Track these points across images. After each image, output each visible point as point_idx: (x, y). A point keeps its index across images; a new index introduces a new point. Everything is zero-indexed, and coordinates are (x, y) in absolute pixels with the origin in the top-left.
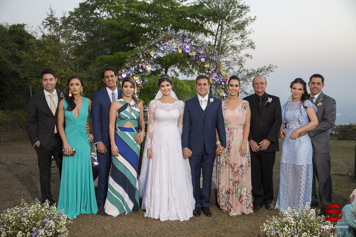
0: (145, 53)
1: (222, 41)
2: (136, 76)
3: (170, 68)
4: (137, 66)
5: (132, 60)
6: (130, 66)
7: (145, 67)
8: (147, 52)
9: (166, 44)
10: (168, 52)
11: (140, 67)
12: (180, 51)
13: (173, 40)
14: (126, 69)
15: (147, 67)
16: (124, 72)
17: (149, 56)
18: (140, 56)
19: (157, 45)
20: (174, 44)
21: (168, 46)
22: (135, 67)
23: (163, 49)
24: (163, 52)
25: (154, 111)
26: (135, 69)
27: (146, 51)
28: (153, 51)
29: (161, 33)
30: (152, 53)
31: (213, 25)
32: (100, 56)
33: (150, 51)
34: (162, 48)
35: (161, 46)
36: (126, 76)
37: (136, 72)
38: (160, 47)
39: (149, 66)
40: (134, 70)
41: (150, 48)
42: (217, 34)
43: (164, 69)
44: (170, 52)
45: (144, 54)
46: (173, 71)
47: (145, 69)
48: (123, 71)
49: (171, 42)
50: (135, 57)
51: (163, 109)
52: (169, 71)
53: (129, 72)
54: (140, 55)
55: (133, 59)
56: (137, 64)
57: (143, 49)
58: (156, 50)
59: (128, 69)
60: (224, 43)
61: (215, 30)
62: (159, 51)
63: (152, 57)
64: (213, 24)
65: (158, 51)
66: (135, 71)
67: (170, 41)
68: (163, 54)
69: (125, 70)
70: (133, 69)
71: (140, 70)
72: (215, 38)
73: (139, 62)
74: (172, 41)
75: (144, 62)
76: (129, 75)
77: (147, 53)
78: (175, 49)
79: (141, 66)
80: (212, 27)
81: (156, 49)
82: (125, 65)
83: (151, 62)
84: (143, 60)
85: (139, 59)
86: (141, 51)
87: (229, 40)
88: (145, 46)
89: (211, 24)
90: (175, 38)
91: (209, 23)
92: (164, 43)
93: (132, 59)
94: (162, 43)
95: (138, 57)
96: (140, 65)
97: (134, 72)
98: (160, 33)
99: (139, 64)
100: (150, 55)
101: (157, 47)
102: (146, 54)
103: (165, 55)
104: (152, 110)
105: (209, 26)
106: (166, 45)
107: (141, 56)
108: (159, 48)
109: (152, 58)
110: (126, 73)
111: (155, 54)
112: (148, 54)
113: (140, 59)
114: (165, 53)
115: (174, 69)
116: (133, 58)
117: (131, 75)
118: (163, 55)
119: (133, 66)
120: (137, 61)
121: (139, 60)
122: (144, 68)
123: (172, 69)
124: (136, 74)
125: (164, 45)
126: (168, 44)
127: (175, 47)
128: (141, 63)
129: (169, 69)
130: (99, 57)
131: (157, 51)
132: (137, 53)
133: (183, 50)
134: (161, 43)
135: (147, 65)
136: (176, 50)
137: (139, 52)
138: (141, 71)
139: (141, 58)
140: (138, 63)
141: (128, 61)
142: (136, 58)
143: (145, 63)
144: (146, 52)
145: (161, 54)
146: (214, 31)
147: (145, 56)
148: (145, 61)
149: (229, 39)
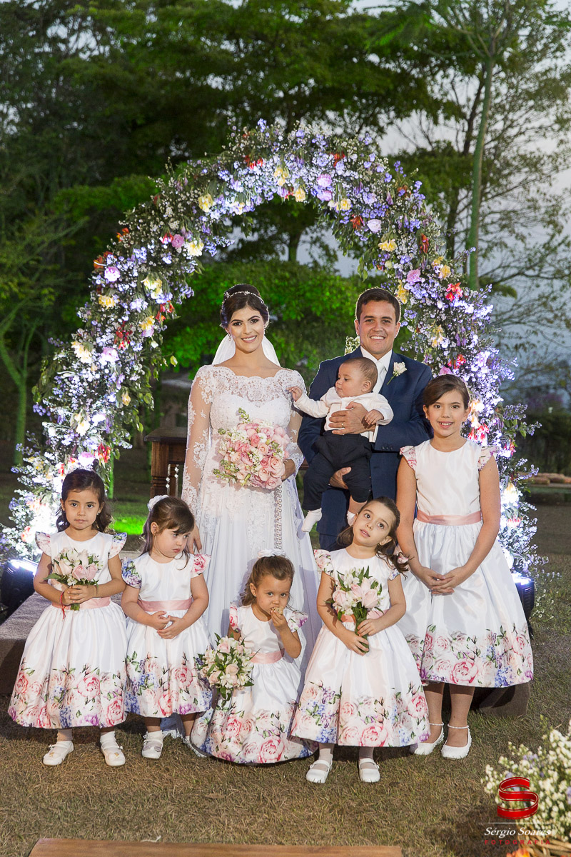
0: (181, 201)
1: (488, 138)
2: (150, 278)
3: (307, 233)
4: (155, 243)
5: (139, 224)
6: (132, 243)
7: (183, 248)
8: (189, 198)
9: (251, 172)
10: (259, 197)
11: (165, 247)
12: (300, 197)
13: (276, 158)
14: (118, 253)
15: (189, 246)
16: (111, 265)
17: (195, 211)
18: (165, 211)
19: (223, 175)
20: (278, 171)
21: (257, 178)
22: (147, 248)
23: (240, 190)
24: (241, 198)
25: (210, 399)
26: (149, 254)
27: (185, 195)
28: (209, 195)
29: (237, 132)
30: (206, 203)
31: (461, 81)
32: (64, 190)
33: (199, 196)
34: (240, 183)
35: (236, 179)
36: (119, 276)
37: (151, 263)
38: (232, 181)
39: (194, 246)
40: (144, 257)
41: (199, 183)
42: (473, 114)
43: (285, 236)
44: (266, 196)
45: (180, 205)
46: (318, 244)
47: (181, 255)
48: (109, 262)
49: (268, 166)
50: (151, 214)
51: (240, 395)
52: (304, 242)
53: (130, 264)
54: (165, 206)
55: (141, 221)
56: (156, 239)
57: (175, 189)
58: (219, 192)
59: (126, 253)
60: (496, 147)
61: (469, 100)
62: (227, 193)
63: (204, 213)
64: (460, 78)
65: (225, 196)
66: (148, 261)
67: (265, 161)
68: (242, 205)
69: (117, 257)
70: (140, 254)
71: (164, 259)
72: (466, 128)
73: (161, 230)
74: (271, 160)
75: (177, 231)
76: (128, 275)
77: (188, 203)
78: (283, 188)
79: (170, 245)
80: (457, 90)
81: (220, 188)
82: (117, 240)
83: (203, 230)
84: (174, 225)
85: (163, 219)
86: (171, 196)
87: (516, 136)
88: (182, 176)
89: (452, 77)
90: (281, 152)
91: (446, 76)
92: (245, 168)
93: (138, 219)
94: (239, 167)
95: (160, 214)
96: (166, 242)
97: (147, 265)
98: (233, 134)
99: (161, 239)
100: (198, 208)
101: (222, 181)
102: (184, 204)
103: (248, 209)
104: (204, 396)
105: (447, 86)
106: (252, 175)
107: (169, 211)
108: (230, 184)
109: (204, 219)
110: (119, 266)
111: (214, 203)
112: (194, 204)
113: (166, 221)
114: (248, 203)
115: (319, 235)
116: (143, 218)
117: (136, 274)
118: (244, 208)
119: (142, 245)
120: (155, 228)
121: (162, 223)
122: (179, 251)
123: (315, 235)
124: (153, 269)
125: (246, 175)
126: (259, 172)
127: (281, 182)
128: (168, 236)
129: (303, 237)
130: (60, 193)
131: (222, 196)
132: (156, 199)
133: (310, 192)
134: (236, 167)
135: (189, 241)
136: (286, 193)
137: (162, 198)
138: (167, 260)
139: (169, 218)
140: (159, 235)
141: (127, 226)
142: (154, 219)
143: (181, 235)
144: (183, 197)
145: (237, 203)
146: (462, 101)
147: (183, 213)
148: (183, 229)
149: (512, 132)
